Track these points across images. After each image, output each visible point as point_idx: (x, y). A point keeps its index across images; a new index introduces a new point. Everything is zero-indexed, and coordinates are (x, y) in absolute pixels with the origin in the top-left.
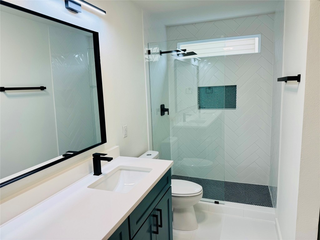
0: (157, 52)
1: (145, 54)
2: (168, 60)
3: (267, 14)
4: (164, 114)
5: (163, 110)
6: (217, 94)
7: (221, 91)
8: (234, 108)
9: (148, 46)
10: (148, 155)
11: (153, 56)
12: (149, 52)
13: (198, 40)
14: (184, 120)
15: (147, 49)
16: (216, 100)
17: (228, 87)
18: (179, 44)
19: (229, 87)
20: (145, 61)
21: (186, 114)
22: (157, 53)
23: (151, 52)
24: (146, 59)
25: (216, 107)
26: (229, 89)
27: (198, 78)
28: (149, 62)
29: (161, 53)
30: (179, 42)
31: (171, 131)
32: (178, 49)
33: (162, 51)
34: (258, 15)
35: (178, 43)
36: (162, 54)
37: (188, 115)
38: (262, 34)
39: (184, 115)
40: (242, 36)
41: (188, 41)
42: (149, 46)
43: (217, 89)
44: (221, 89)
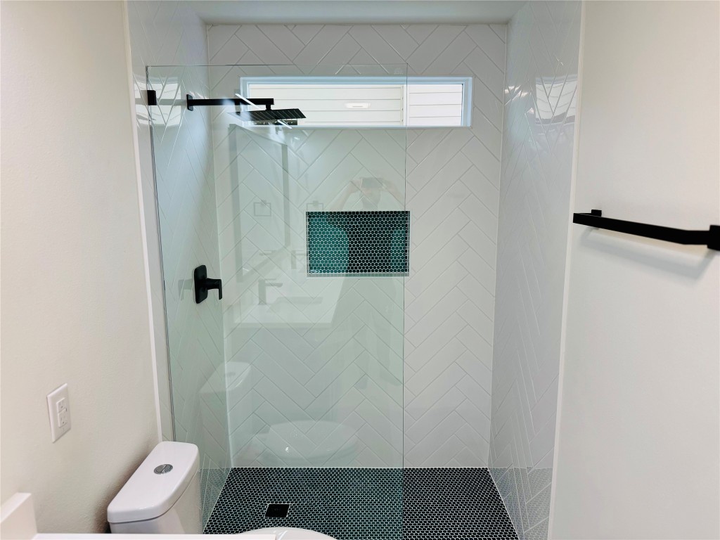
0: (177, 98)
1: (138, 101)
2: (212, 126)
3: (489, 24)
4: (205, 296)
5: (204, 284)
6: (358, 233)
7: (369, 226)
8: (403, 271)
9: (145, 78)
10: (160, 470)
11: (166, 109)
12: (151, 98)
13: (303, 74)
14: (262, 301)
15: (144, 87)
16: (356, 249)
17: (386, 216)
18: (245, 82)
19: (390, 216)
20: (135, 126)
21: (266, 282)
22: (178, 103)
23: (158, 96)
24: (139, 117)
25: (356, 268)
26: (388, 219)
27: (285, 169)
28: (151, 128)
29: (191, 103)
30: (246, 75)
31: (225, 341)
32: (241, 97)
33: (194, 98)
34: (466, 24)
35: (242, 78)
36: (194, 107)
37: (272, 285)
38: (475, 76)
39: (263, 286)
40: (425, 76)
41: (275, 75)
42: (150, 78)
43: (357, 220)
44: (369, 219)
